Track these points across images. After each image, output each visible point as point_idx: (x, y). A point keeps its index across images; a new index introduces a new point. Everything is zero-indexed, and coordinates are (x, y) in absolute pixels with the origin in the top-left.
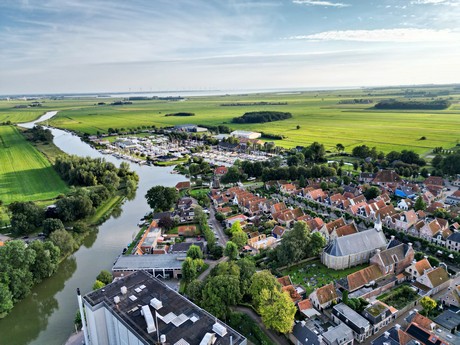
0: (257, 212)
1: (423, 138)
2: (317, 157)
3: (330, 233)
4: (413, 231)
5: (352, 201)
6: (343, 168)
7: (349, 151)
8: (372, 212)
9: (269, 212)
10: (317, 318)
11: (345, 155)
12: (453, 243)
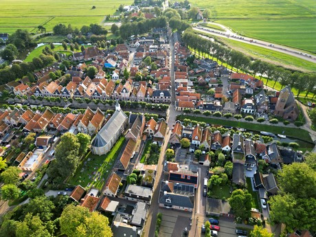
0: (6, 129)
1: (94, 7)
2: (26, 44)
3: (87, 125)
4: (133, 97)
5: (83, 85)
6: (55, 50)
7: (50, 30)
8: (103, 92)
9: (19, 124)
10: (119, 208)
11: (49, 35)
12: (156, 97)
